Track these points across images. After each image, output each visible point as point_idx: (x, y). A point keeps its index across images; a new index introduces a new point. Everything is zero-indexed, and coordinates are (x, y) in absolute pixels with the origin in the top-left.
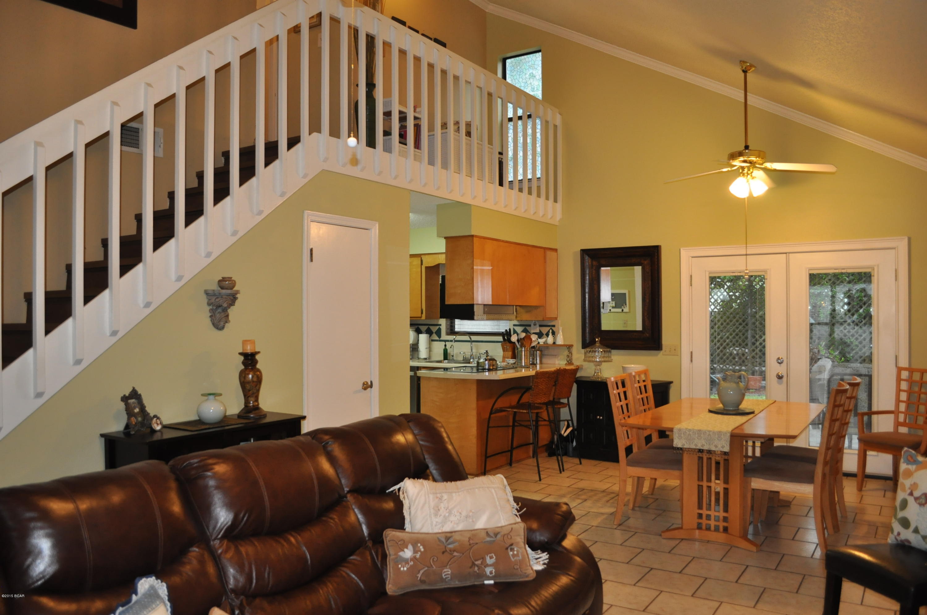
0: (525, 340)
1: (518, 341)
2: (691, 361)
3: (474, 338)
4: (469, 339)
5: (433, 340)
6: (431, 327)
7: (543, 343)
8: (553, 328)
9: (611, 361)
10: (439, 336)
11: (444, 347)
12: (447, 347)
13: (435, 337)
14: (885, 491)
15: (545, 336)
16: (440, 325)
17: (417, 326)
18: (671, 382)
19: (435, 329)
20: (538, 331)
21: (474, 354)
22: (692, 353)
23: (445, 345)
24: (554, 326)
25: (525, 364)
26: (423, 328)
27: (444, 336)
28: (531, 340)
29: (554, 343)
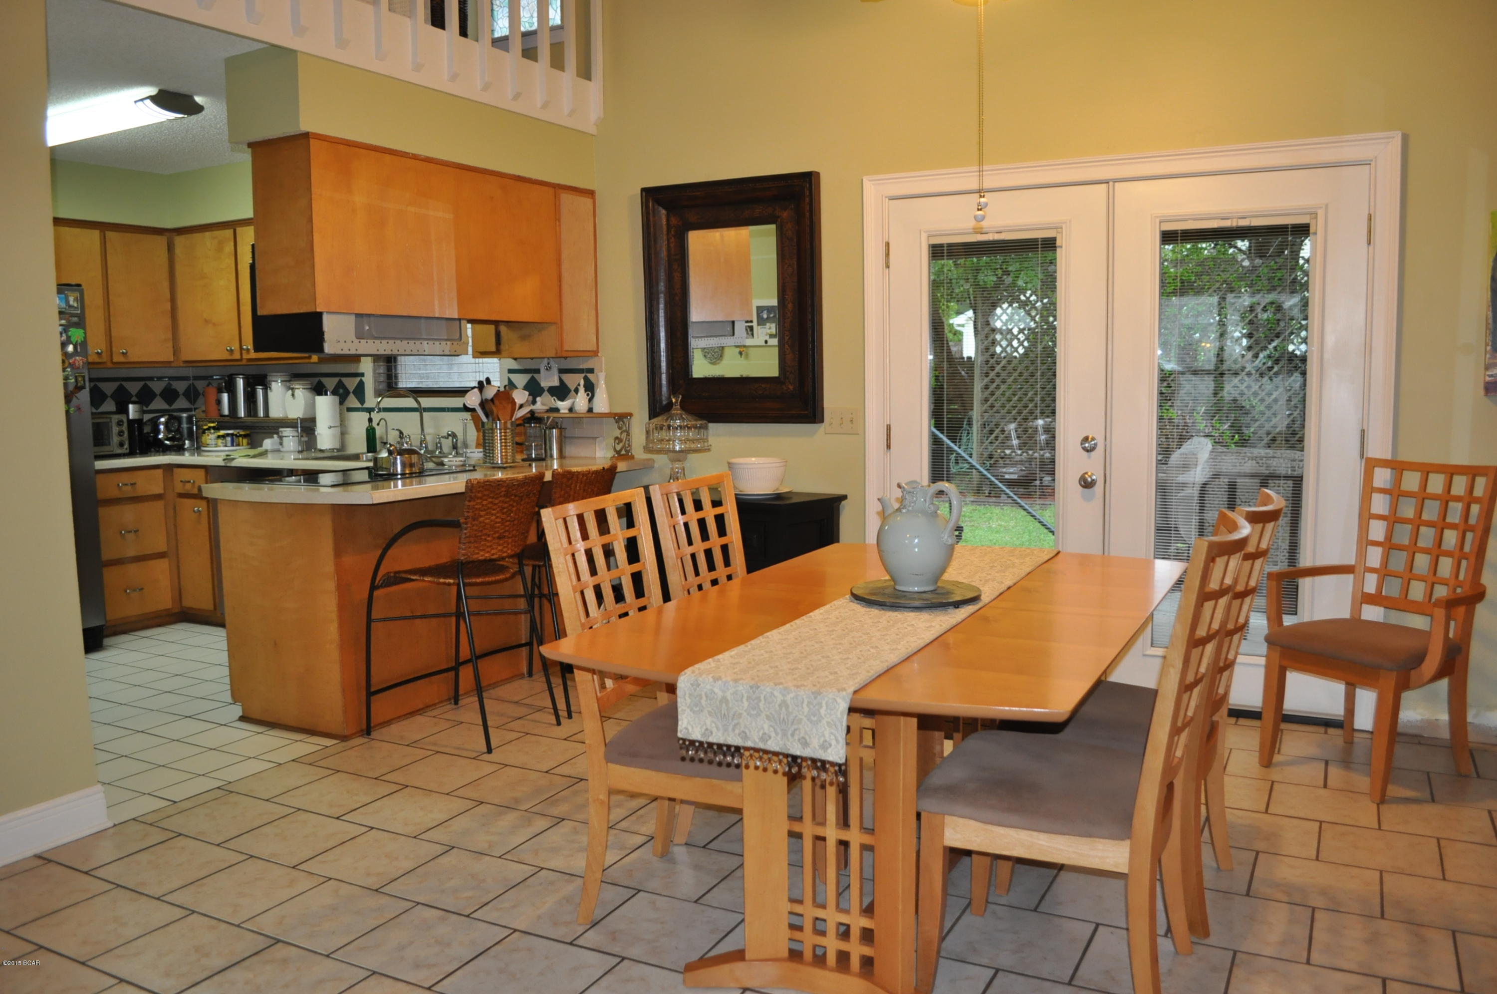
0: (496, 402)
1: (483, 404)
2: (889, 447)
3: (426, 402)
4: (415, 405)
5: (350, 410)
6: (346, 381)
7: (567, 411)
8: (590, 376)
9: (709, 450)
10: (362, 401)
11: (367, 424)
12: (374, 424)
13: (353, 402)
14: (1327, 763)
15: (573, 393)
16: (362, 375)
17: (316, 380)
18: (844, 497)
19: (351, 384)
20: (556, 383)
21: (428, 438)
22: (889, 428)
23: (370, 420)
24: (591, 371)
25: (501, 460)
26: (330, 383)
27: (371, 400)
28: (513, 402)
29: (590, 410)
